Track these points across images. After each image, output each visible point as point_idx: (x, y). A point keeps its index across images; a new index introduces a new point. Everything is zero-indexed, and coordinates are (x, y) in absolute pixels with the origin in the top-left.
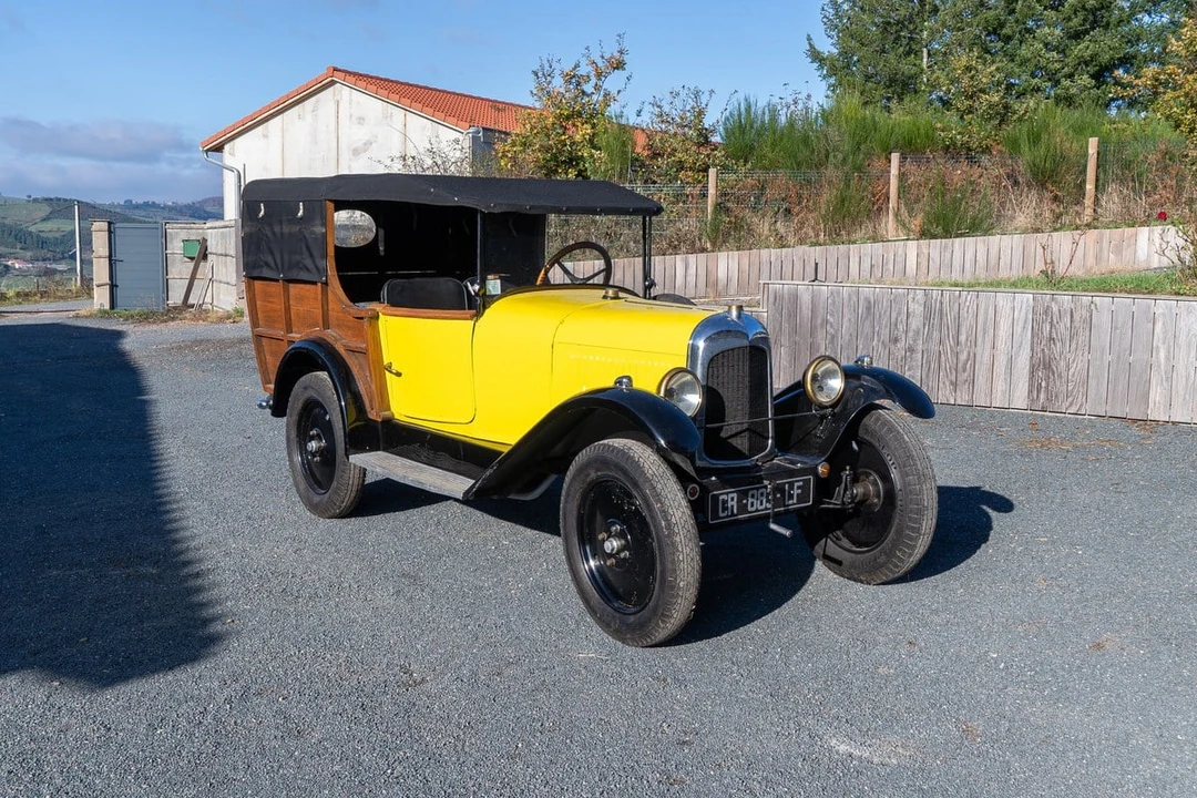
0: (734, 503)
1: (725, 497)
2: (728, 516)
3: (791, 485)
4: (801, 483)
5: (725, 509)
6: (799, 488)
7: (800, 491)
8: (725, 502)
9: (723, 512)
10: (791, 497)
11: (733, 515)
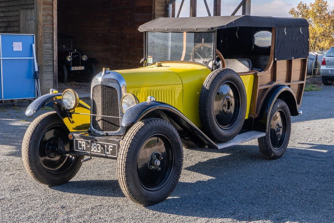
0: (84, 145)
1: (80, 142)
2: (81, 150)
3: (108, 146)
4: (112, 146)
5: (81, 147)
6: (111, 148)
7: (111, 150)
8: (80, 144)
9: (80, 148)
10: (108, 151)
11: (84, 150)
